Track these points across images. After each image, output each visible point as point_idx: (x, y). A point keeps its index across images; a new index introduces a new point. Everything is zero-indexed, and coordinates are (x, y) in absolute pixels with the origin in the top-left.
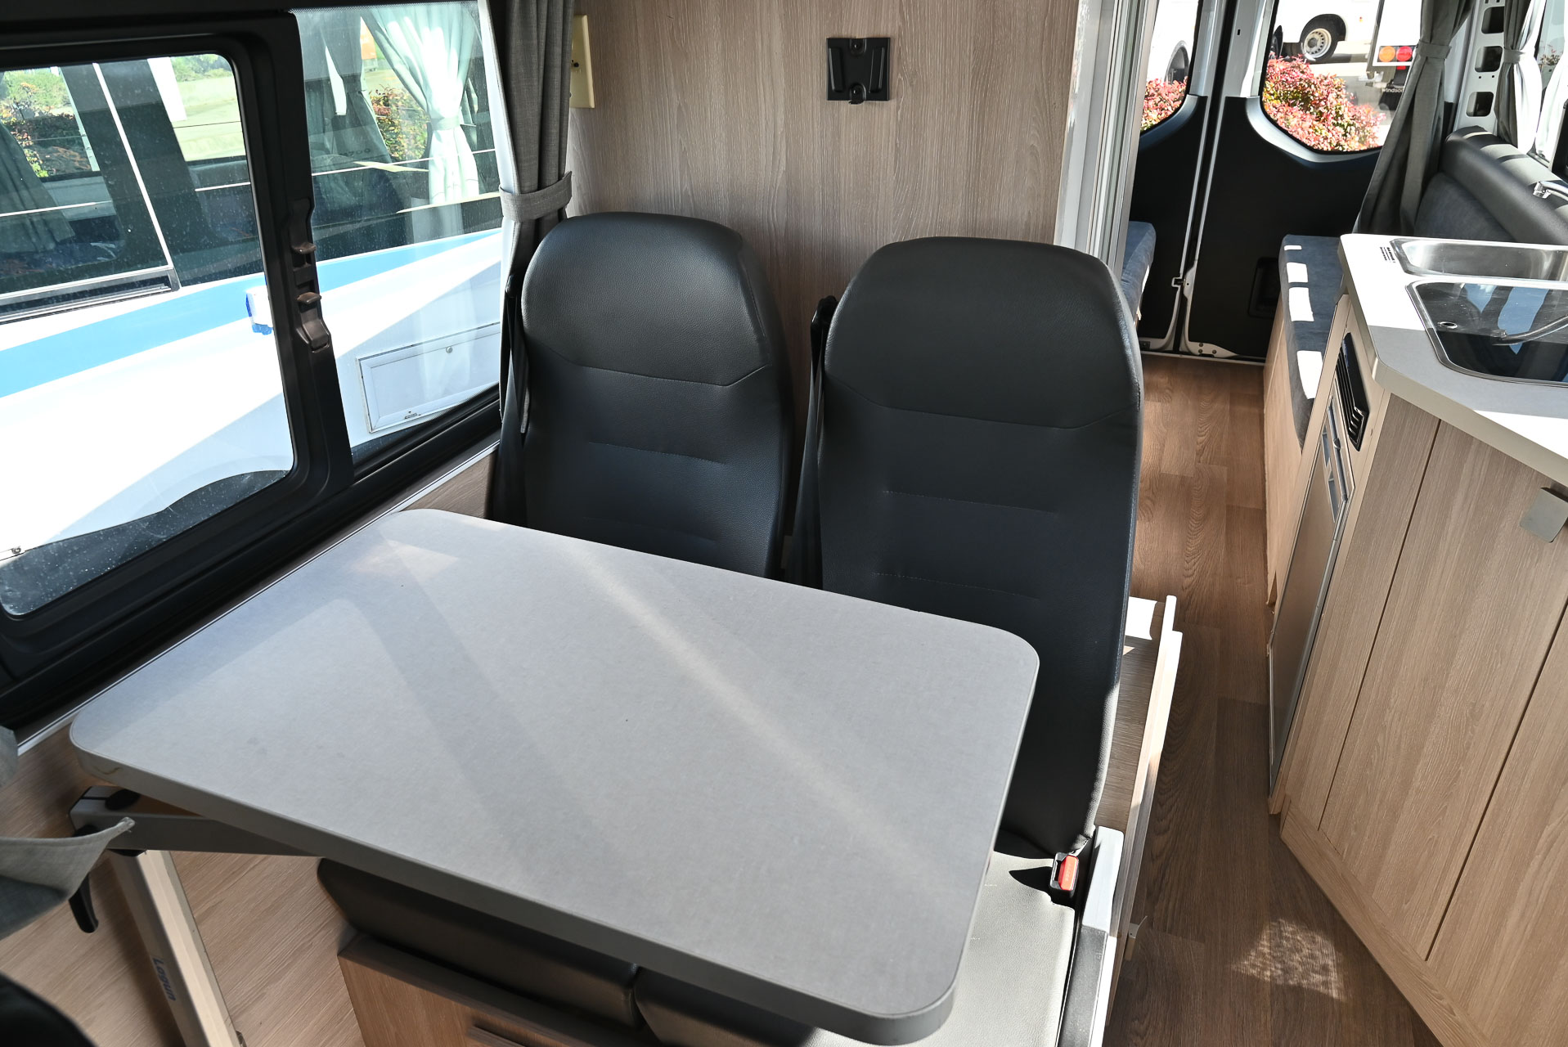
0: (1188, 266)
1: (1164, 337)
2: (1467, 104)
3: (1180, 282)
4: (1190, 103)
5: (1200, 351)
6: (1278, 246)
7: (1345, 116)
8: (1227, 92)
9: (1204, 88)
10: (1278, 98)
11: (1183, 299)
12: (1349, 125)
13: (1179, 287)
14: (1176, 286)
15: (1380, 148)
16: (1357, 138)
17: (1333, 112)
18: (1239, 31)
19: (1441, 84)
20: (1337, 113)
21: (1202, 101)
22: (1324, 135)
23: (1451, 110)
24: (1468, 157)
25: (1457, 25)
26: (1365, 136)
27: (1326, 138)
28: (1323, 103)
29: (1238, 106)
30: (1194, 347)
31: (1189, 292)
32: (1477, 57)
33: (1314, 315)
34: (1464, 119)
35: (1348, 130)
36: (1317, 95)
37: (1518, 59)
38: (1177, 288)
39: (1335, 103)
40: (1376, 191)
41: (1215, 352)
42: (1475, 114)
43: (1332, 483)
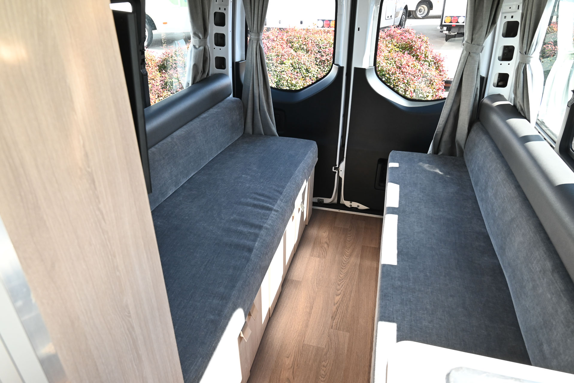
0: (341, 161)
1: (330, 197)
2: (493, 79)
3: (337, 169)
4: (334, 72)
5: (351, 205)
7: (429, 57)
8: (355, 64)
9: (342, 61)
10: (398, 47)
11: (340, 179)
12: (431, 61)
13: (337, 171)
14: (335, 171)
15: (445, 99)
16: (435, 68)
17: (424, 55)
18: (359, 28)
20: (425, 55)
21: (341, 69)
22: (419, 68)
23: (483, 81)
24: (496, 119)
25: (487, 33)
26: (438, 66)
27: (419, 70)
28: (418, 50)
29: (361, 73)
30: (347, 203)
31: (342, 174)
32: (499, 52)
34: (491, 89)
35: (431, 63)
36: (416, 46)
37: (529, 61)
38: (336, 172)
39: (424, 50)
41: (358, 206)
42: (498, 86)
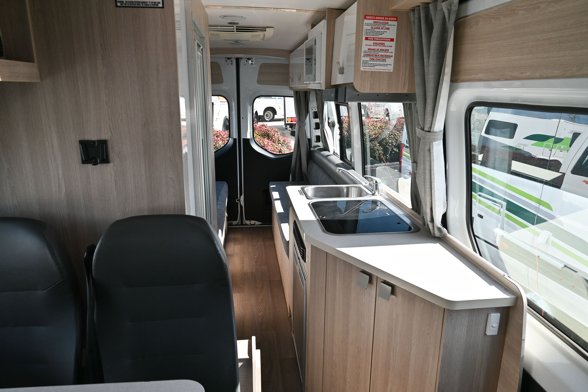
0: (241, 195)
1: (237, 220)
2: (314, 139)
3: (239, 200)
4: (231, 141)
5: (250, 223)
6: (268, 186)
7: (281, 140)
8: (243, 137)
9: (235, 136)
10: (259, 136)
11: (241, 206)
12: (282, 143)
13: (239, 202)
14: (238, 202)
15: (292, 153)
16: (286, 147)
17: (277, 139)
18: (243, 118)
19: (305, 133)
20: (278, 139)
21: (235, 140)
22: (276, 147)
23: (310, 140)
24: (317, 155)
25: (306, 116)
26: (288, 146)
27: (276, 148)
28: (273, 137)
29: (247, 141)
30: (248, 222)
31: (242, 203)
32: (313, 126)
33: (283, 210)
34: (314, 143)
35: (283, 144)
36: (271, 134)
37: (324, 127)
38: (238, 203)
39: (277, 136)
40: (294, 166)
41: (255, 223)
42: (317, 142)
43: (300, 273)
